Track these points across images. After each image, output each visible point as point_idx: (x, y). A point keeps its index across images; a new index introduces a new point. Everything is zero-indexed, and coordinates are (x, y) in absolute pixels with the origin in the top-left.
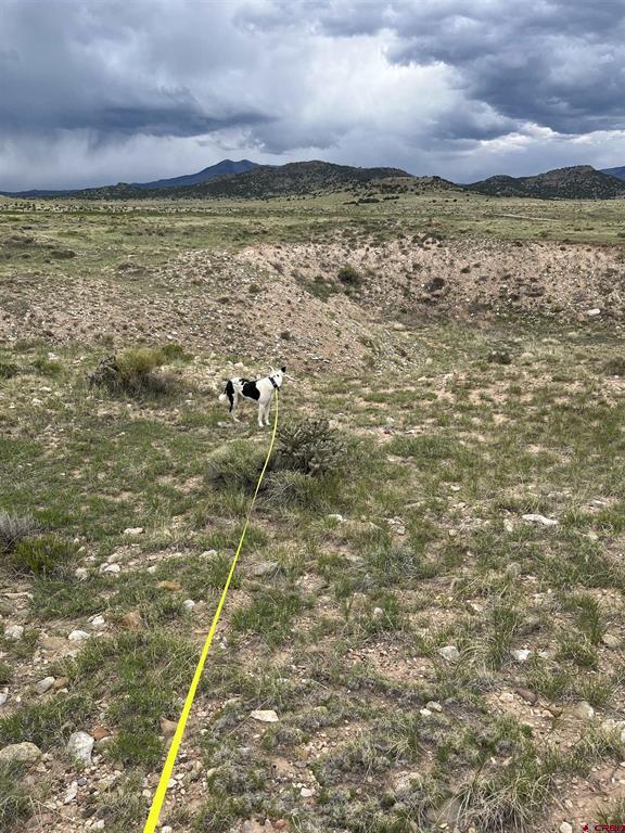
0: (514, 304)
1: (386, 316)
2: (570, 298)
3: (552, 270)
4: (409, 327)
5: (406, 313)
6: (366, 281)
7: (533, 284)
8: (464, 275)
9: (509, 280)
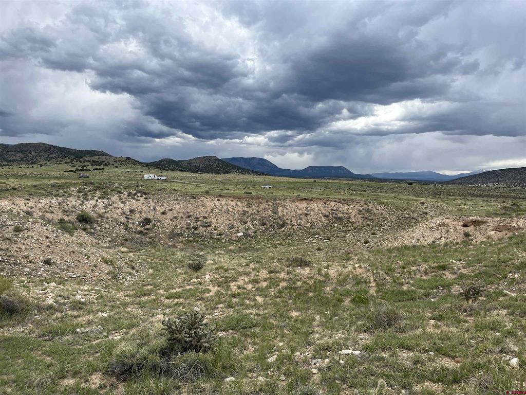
0: (195, 232)
1: (114, 244)
2: (227, 227)
3: (214, 212)
4: (131, 250)
5: (127, 241)
6: (98, 221)
7: (205, 220)
8: (163, 216)
9: (190, 218)
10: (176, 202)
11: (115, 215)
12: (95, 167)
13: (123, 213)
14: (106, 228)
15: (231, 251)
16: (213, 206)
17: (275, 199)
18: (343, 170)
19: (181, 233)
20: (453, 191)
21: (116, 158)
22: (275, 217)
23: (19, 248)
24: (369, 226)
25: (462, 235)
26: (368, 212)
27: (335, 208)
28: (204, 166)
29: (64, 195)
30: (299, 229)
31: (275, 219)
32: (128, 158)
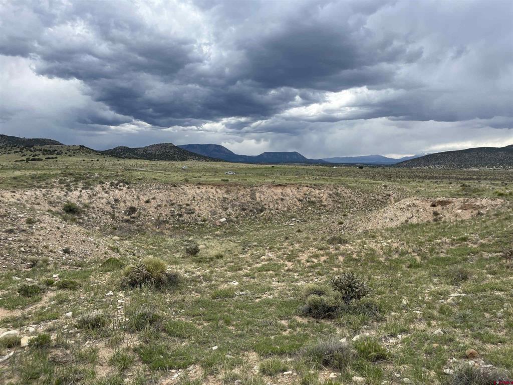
0: (180, 219)
1: (103, 232)
2: (210, 214)
3: (196, 199)
4: (122, 238)
5: (116, 229)
6: (84, 211)
7: (188, 207)
8: (147, 204)
9: (174, 206)
10: (158, 191)
11: (101, 205)
12: (47, 156)
13: (109, 203)
14: (93, 218)
15: (217, 235)
16: (194, 193)
17: (252, 186)
18: (297, 155)
19: (166, 220)
20: (400, 173)
21: (69, 146)
22: (254, 203)
23: (37, 239)
24: (340, 208)
25: (432, 213)
26: (337, 196)
27: (307, 193)
28: (160, 153)
29: (46, 187)
30: (276, 213)
31: (254, 204)
32: (82, 147)
